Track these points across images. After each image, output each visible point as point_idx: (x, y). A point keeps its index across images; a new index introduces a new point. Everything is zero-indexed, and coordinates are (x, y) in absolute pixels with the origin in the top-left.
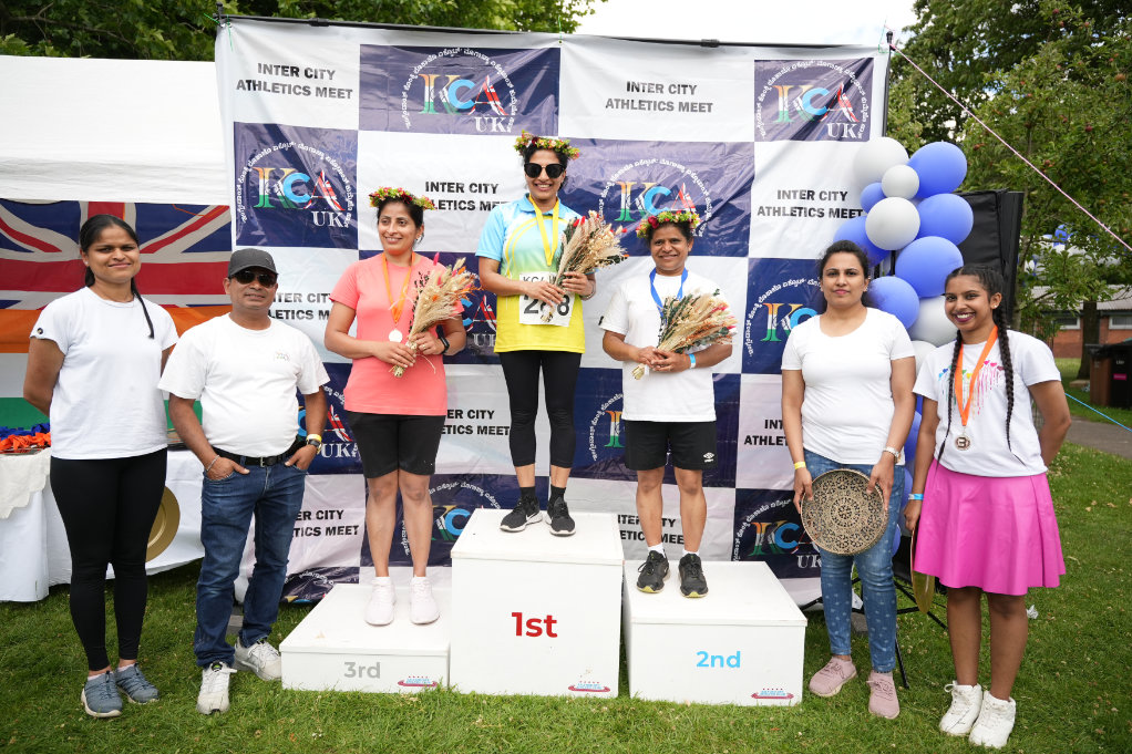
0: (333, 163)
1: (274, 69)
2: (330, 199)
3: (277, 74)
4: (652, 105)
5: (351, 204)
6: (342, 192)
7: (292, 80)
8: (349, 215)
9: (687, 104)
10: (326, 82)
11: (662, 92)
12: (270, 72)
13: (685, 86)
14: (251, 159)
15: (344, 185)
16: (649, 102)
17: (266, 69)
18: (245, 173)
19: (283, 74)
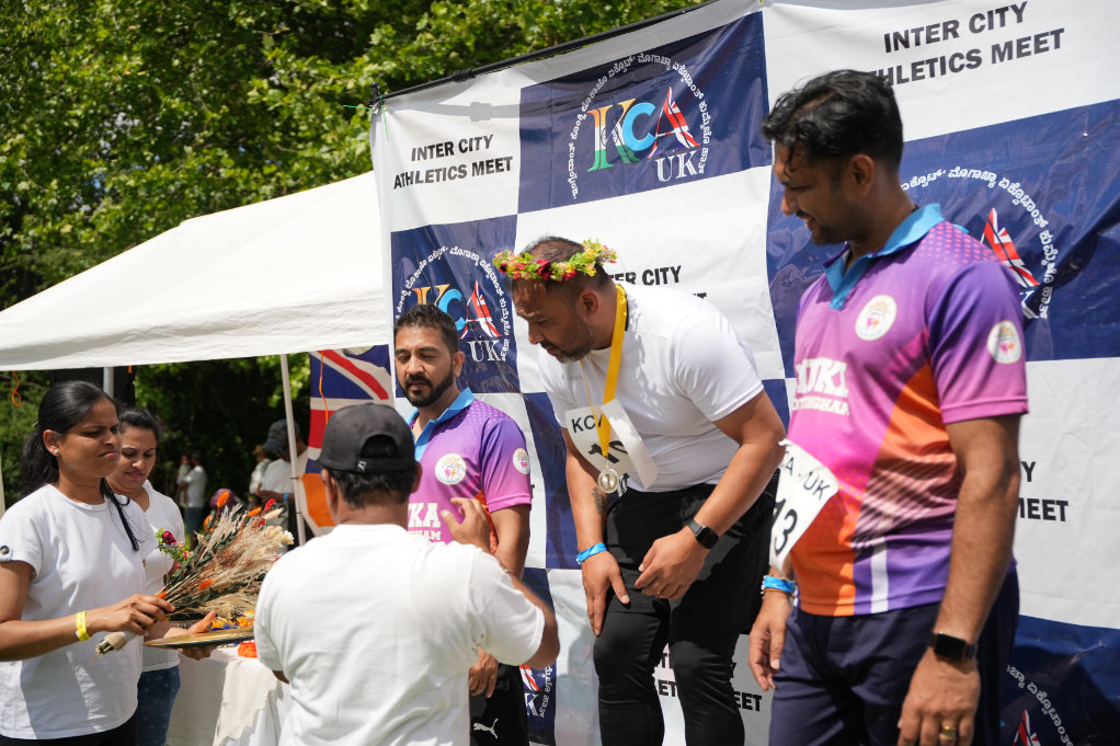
0: (487, 267)
1: (429, 151)
2: (484, 323)
3: (432, 157)
4: (937, 66)
5: (507, 326)
6: (497, 309)
7: (446, 162)
8: (506, 342)
9: (1009, 45)
10: (483, 154)
11: (955, 35)
12: (425, 158)
13: (1002, 11)
14: (409, 279)
15: (498, 297)
16: (931, 62)
17: (420, 153)
18: (403, 298)
19: (438, 155)
